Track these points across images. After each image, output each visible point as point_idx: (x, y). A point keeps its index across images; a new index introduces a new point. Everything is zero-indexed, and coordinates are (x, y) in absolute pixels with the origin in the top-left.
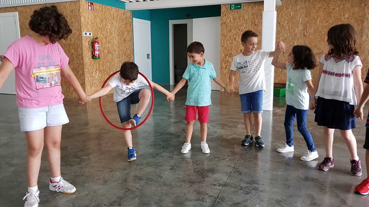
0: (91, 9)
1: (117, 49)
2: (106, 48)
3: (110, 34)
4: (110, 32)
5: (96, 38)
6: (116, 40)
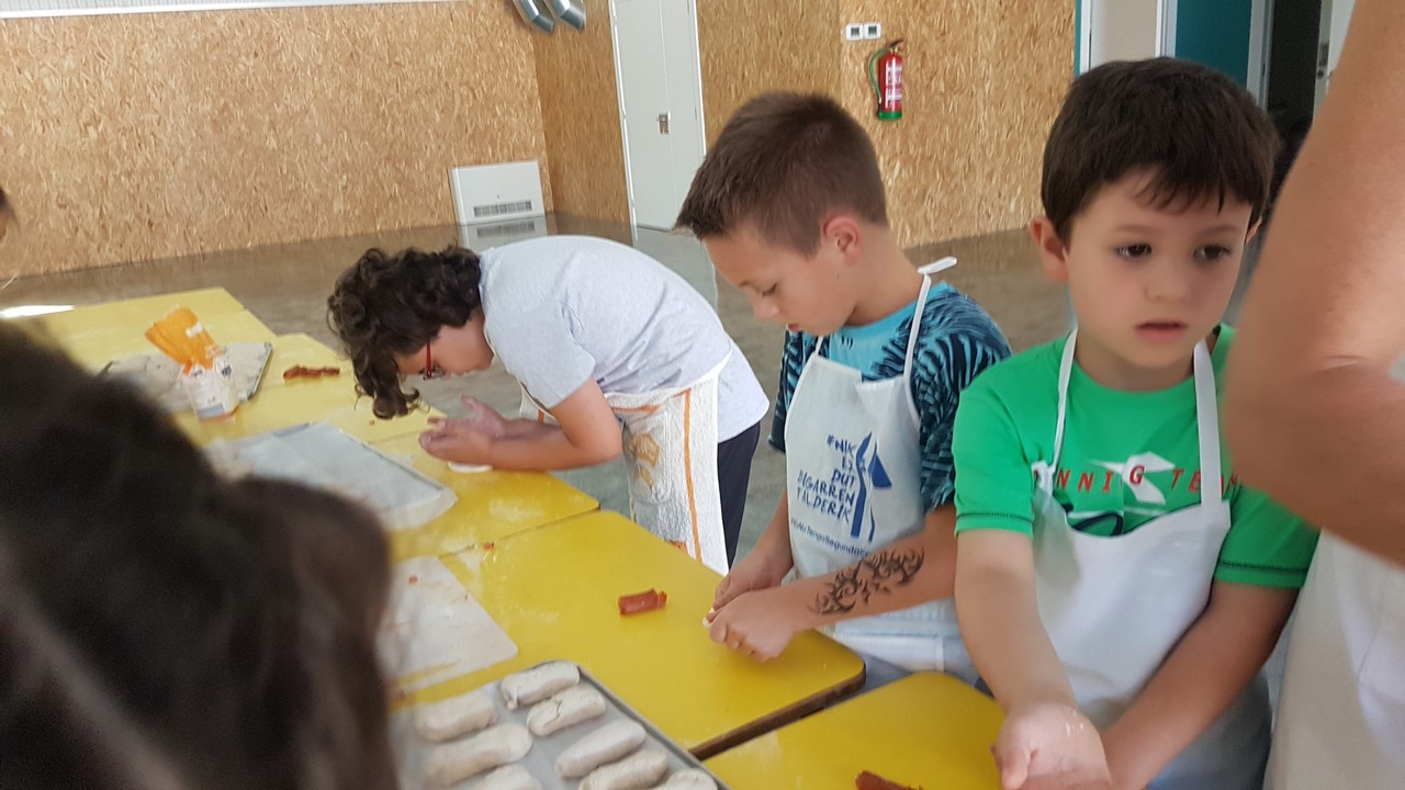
1: (990, 72)
2: (940, 72)
3: (962, 18)
4: (964, 9)
5: (894, 44)
6: (990, 39)
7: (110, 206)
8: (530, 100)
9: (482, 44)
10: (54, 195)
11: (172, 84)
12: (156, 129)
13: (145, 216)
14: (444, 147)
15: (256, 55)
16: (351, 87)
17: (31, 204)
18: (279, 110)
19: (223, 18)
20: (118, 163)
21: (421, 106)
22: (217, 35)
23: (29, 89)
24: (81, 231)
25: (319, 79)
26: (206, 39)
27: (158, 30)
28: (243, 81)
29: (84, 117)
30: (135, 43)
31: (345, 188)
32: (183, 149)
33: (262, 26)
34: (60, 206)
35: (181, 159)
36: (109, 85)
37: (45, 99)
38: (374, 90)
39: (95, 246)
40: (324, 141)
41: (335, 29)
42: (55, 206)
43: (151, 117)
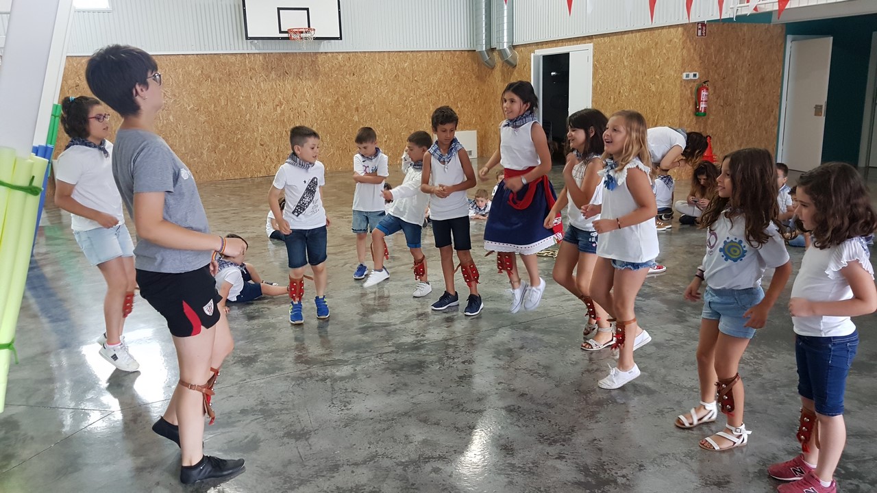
0: (702, 33)
1: (743, 97)
2: (721, 96)
3: (733, 71)
4: (733, 67)
5: (705, 83)
6: (744, 81)
7: (282, 146)
8: (474, 99)
9: (455, 71)
10: (259, 139)
11: (315, 88)
12: (306, 109)
15: (354, 75)
16: (394, 91)
17: (248, 144)
18: (361, 102)
19: (341, 56)
21: (424, 102)
22: (338, 65)
23: (254, 87)
24: (268, 157)
25: (380, 87)
26: (333, 66)
27: (312, 61)
28: (346, 87)
29: (276, 102)
30: (302, 67)
32: (317, 120)
33: (358, 61)
34: (262, 145)
36: (288, 86)
37: (260, 93)
38: (403, 94)
40: (379, 118)
41: (390, 63)
42: (259, 145)
43: (304, 103)
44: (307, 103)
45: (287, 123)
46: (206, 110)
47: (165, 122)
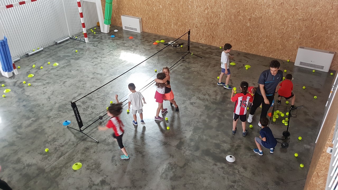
11: (227, 3)
12: (221, 14)
13: (212, 35)
14: (302, 39)
20: (210, 20)
25: (268, 9)
31: (265, 42)
35: (224, 23)
39: (200, 39)
44: (221, 10)
45: (210, 19)
46: (174, 5)
47: (159, 8)
